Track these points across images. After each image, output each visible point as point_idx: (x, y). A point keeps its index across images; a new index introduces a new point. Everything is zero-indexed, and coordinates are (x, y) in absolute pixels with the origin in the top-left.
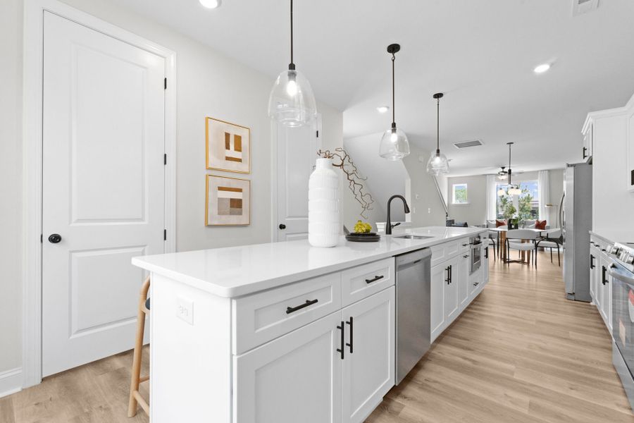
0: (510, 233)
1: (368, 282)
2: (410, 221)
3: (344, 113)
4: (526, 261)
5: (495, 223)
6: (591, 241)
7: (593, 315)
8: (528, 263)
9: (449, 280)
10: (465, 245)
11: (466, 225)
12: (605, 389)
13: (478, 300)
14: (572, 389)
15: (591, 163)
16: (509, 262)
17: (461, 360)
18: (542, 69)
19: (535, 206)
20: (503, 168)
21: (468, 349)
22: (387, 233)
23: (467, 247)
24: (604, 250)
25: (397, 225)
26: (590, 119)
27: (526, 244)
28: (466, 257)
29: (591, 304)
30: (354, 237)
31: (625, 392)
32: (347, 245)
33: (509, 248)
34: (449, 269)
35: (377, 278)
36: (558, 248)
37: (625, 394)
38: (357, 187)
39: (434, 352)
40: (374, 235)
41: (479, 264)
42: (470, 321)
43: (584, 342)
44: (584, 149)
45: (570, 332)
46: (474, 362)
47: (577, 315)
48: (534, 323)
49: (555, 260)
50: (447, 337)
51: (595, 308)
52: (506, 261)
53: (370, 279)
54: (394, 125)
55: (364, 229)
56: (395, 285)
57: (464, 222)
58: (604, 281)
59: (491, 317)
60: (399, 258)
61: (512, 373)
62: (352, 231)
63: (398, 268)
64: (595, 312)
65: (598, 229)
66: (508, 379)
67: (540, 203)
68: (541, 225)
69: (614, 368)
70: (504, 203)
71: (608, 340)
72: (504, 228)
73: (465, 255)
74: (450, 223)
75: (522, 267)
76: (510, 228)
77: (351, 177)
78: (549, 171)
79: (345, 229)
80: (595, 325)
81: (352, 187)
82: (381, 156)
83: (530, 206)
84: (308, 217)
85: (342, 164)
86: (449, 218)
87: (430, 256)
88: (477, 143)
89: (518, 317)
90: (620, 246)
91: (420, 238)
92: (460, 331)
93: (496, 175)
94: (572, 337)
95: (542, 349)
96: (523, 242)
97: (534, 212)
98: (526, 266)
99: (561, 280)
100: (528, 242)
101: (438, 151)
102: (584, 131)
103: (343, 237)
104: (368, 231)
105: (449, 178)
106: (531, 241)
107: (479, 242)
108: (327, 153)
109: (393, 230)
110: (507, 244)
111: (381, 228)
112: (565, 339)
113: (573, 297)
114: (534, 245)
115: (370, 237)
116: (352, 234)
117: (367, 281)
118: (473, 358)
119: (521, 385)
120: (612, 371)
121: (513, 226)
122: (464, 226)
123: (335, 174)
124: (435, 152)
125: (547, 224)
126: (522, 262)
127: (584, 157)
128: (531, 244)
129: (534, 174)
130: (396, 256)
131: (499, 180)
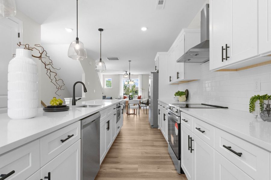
0: (130, 102)
1: (63, 141)
2: (85, 97)
3: (41, 25)
4: (135, 113)
5: (123, 97)
6: (158, 103)
7: (159, 133)
8: (136, 114)
9: (108, 128)
10: (114, 109)
11: (111, 98)
12: (168, 164)
13: (119, 135)
14: (158, 168)
15: (158, 72)
16: (130, 114)
17: (115, 170)
18: (144, 29)
19: (137, 89)
20: (126, 72)
21: (118, 163)
22: (73, 105)
23: (115, 109)
24: (164, 107)
25: (79, 99)
26: (158, 54)
27: (135, 106)
28: (115, 115)
29: (158, 129)
30: (50, 109)
31: (173, 163)
32: (44, 115)
33: (129, 108)
34: (108, 122)
35: (69, 137)
36: (146, 107)
37: (174, 164)
38: (53, 75)
39: (102, 170)
40: (65, 106)
41: (120, 117)
42: (117, 147)
43: (159, 146)
44: (156, 67)
45: (154, 142)
46: (121, 169)
47: (155, 134)
48: (142, 141)
49: (145, 112)
50: (107, 159)
51: (160, 130)
52: (128, 114)
53: (64, 139)
54: (77, 39)
55: (58, 103)
56: (81, 138)
57: (110, 97)
58: (164, 120)
59: (125, 143)
60: (83, 121)
61: (137, 169)
62: (48, 104)
63: (83, 127)
64: (160, 132)
65: (161, 99)
66: (136, 173)
67: (139, 88)
68: (139, 98)
69: (169, 154)
70: (126, 88)
71: (165, 143)
72: (127, 99)
73: (114, 113)
74: (104, 98)
75: (134, 116)
76: (130, 99)
77: (48, 67)
78: (142, 75)
79: (42, 103)
80: (160, 137)
81: (48, 74)
82: (69, 57)
83: (135, 89)
84: (7, 95)
85: (40, 57)
86: (103, 95)
87: (99, 117)
88: (117, 59)
89: (135, 140)
90: (171, 105)
91: (92, 106)
92: (113, 154)
93: (124, 75)
94: (155, 144)
95: (146, 153)
96: (134, 105)
97: (136, 92)
98: (135, 116)
99: (148, 120)
100: (136, 105)
101: (101, 59)
102: (155, 60)
103: (41, 109)
104: (60, 104)
105: (103, 75)
106: (137, 105)
107: (120, 107)
108: (27, 46)
109: (76, 103)
110: (129, 106)
111: (68, 101)
112: (153, 146)
113: (153, 127)
114: (138, 106)
115: (62, 108)
116: (49, 107)
117: (61, 140)
118: (120, 167)
119: (141, 174)
120: (168, 155)
121: (131, 98)
122: (111, 99)
123: (34, 63)
124: (99, 60)
125: (141, 97)
126: (134, 114)
127: (156, 70)
128: (137, 106)
129: (137, 76)
130: (81, 120)
131: (125, 77)
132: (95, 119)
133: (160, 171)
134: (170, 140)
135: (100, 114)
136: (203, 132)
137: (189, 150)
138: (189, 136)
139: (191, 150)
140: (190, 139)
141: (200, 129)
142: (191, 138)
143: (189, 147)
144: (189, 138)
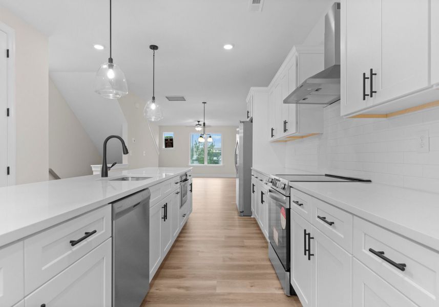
132: (139, 201)
133: (254, 291)
134: (271, 237)
135: (149, 193)
136: (331, 224)
137: (305, 254)
138: (305, 231)
139: (310, 255)
140: (307, 236)
141: (325, 218)
142: (309, 234)
143: (305, 250)
144: (305, 234)
